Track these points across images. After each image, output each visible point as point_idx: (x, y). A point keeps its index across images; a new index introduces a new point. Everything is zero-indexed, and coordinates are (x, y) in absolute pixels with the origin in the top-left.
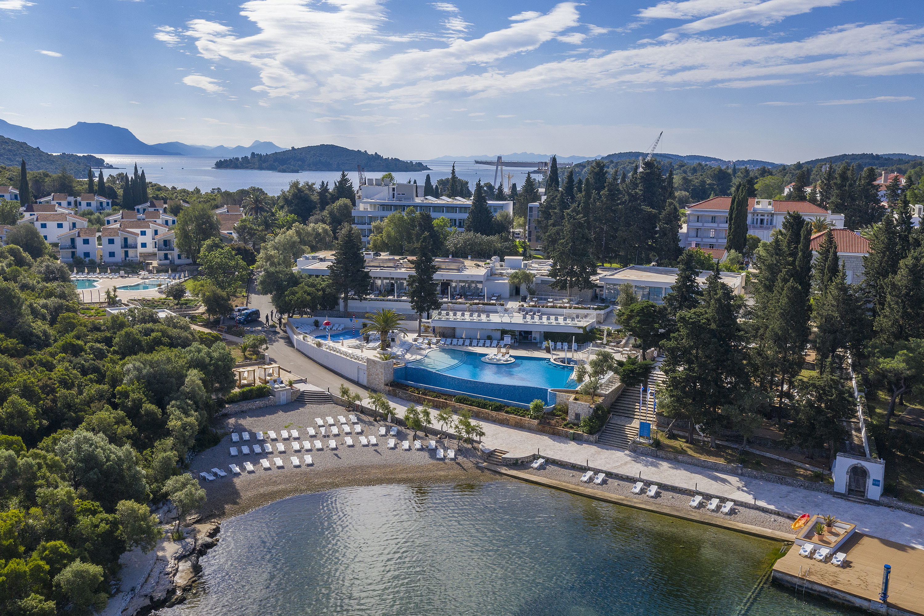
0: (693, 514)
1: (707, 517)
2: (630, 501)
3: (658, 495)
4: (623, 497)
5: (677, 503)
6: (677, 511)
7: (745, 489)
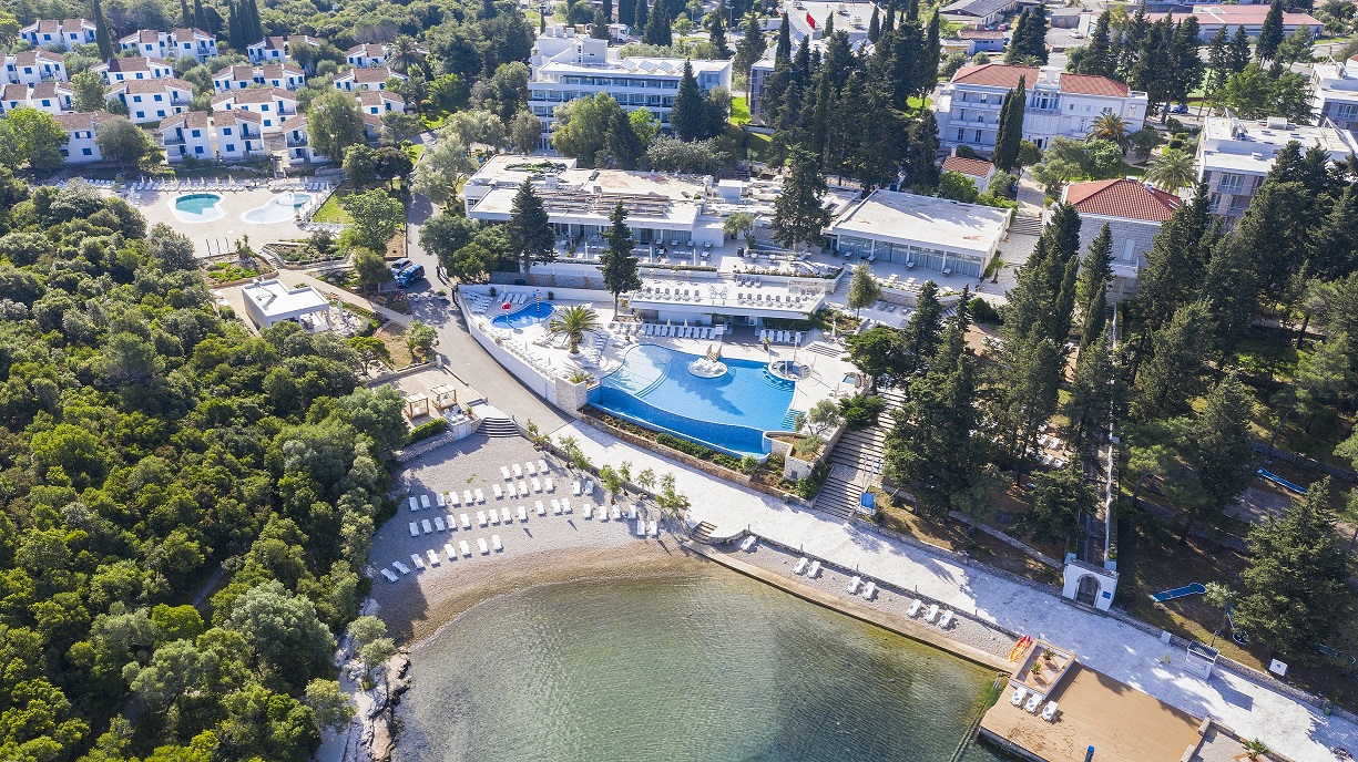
0: (910, 626)
1: (924, 631)
2: (844, 606)
3: (875, 595)
4: (837, 599)
5: (894, 610)
6: (893, 621)
7: (968, 588)
